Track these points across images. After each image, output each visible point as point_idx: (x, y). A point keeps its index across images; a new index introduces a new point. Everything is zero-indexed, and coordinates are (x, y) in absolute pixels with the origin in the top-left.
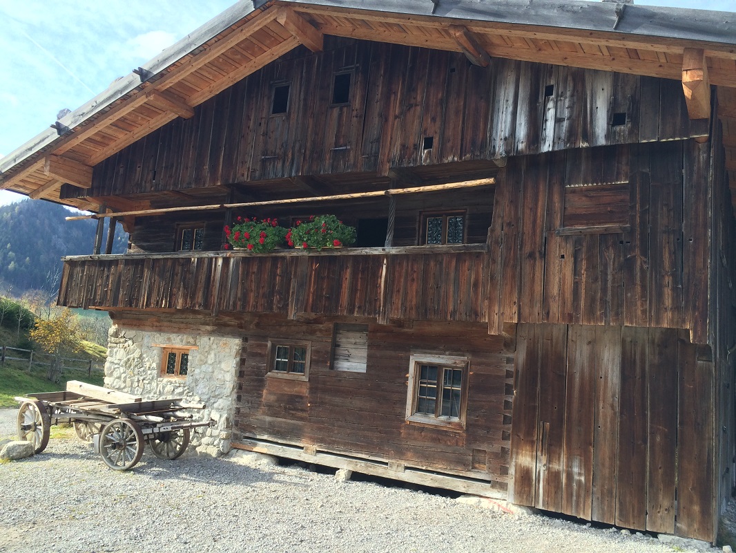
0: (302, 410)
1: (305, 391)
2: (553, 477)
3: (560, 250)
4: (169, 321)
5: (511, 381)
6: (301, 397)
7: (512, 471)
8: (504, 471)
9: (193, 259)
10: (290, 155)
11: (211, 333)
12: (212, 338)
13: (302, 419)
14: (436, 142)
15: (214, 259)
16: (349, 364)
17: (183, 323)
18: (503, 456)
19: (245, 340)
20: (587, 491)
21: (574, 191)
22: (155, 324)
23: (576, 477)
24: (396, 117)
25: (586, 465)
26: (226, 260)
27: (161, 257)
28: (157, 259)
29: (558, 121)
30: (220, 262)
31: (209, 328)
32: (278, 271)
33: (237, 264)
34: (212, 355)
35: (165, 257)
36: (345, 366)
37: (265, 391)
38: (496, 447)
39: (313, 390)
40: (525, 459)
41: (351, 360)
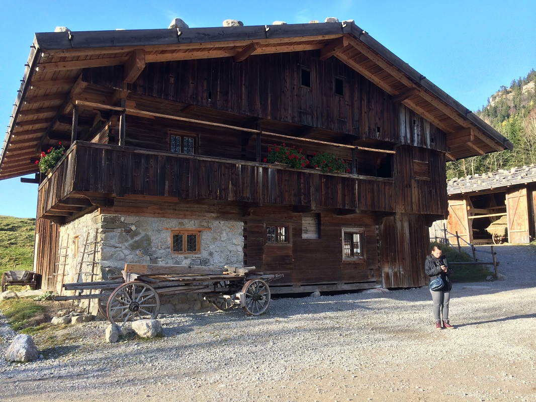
0: (290, 264)
1: (290, 253)
2: (395, 274)
3: (414, 185)
4: (173, 209)
5: (378, 238)
6: (288, 256)
7: (383, 275)
8: (380, 276)
9: (237, 165)
10: (315, 114)
11: (216, 218)
12: (222, 222)
13: (290, 269)
14: (381, 129)
15: (256, 168)
16: (307, 235)
17: (187, 211)
18: (379, 270)
19: (245, 223)
20: (405, 276)
21: (415, 163)
22: (157, 211)
23: (401, 272)
24: (365, 113)
25: (403, 267)
26: (265, 170)
27: (209, 159)
28: (203, 160)
29: (418, 135)
30: (261, 170)
31: (213, 215)
32: (302, 181)
33: (273, 172)
34: (225, 234)
35: (213, 160)
36: (305, 236)
37: (264, 255)
38: (377, 267)
39: (295, 251)
40: (387, 269)
41: (308, 233)
